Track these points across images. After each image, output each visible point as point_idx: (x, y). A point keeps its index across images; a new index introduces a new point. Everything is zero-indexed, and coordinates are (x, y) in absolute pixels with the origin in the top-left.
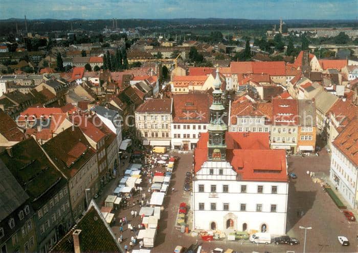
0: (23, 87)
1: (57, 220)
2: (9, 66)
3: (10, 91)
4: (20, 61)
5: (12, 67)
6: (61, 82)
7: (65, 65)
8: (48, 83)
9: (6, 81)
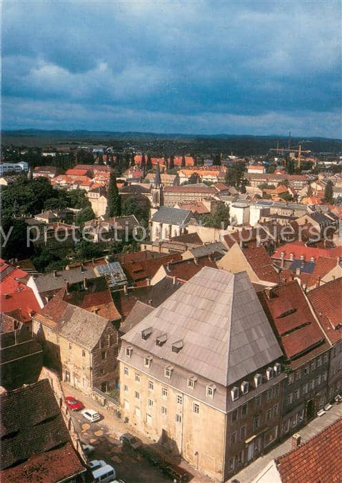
0: (282, 217)
1: (308, 392)
2: (265, 190)
3: (266, 221)
4: (278, 186)
5: (268, 191)
6: (329, 216)
7: (335, 196)
8: (312, 216)
9: (261, 208)
